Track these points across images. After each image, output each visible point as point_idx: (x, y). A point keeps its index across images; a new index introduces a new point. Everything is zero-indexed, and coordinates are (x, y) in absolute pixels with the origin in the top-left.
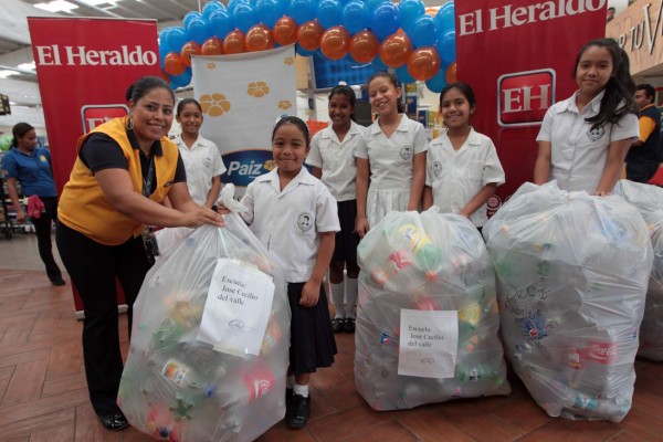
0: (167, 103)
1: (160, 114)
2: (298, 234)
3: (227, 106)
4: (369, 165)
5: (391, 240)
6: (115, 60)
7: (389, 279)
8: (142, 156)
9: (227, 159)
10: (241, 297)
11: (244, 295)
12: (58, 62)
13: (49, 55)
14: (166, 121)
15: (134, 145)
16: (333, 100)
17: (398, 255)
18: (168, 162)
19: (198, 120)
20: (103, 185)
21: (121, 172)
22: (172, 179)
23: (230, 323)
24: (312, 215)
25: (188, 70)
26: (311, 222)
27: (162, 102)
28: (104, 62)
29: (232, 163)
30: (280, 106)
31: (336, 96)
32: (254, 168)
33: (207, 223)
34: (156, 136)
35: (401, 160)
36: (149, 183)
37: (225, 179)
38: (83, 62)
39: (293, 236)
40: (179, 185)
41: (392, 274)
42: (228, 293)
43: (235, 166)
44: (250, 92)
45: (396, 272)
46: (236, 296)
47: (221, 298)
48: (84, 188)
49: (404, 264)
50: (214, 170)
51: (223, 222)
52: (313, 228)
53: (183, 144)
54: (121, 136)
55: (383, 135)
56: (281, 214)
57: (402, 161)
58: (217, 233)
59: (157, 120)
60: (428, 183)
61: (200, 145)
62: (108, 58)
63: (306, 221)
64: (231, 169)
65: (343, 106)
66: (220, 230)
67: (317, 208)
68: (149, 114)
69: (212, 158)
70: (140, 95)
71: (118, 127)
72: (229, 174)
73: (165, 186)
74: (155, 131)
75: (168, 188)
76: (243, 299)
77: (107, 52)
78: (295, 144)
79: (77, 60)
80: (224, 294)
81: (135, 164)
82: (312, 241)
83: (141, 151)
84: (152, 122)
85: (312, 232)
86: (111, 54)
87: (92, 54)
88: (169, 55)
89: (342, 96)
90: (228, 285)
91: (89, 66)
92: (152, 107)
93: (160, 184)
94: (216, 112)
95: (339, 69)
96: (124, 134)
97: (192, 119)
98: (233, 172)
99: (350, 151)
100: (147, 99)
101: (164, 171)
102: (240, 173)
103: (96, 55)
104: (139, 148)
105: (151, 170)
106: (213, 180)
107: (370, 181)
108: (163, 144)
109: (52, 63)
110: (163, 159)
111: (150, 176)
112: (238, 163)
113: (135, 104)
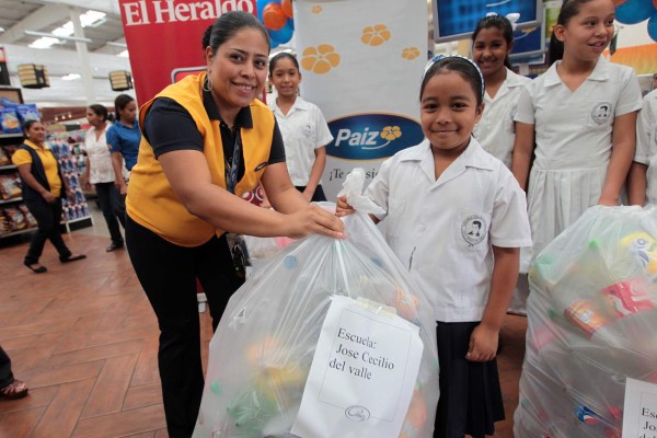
0: (259, 52)
1: (249, 69)
2: (460, 249)
3: (335, 60)
4: (535, 133)
5: (609, 260)
6: (207, 14)
7: (604, 324)
8: (224, 129)
9: (335, 126)
10: (367, 365)
11: (371, 361)
12: (146, 21)
13: (137, 13)
14: (257, 78)
15: (213, 114)
16: (480, 39)
17: (627, 288)
18: (261, 135)
19: (295, 78)
20: (170, 172)
21: (193, 154)
22: (267, 160)
23: (348, 411)
24: (486, 219)
25: (289, 22)
26: (483, 231)
27: (253, 50)
28: (194, 17)
29: (341, 131)
30: (404, 55)
31: (483, 31)
32: (368, 137)
33: (318, 232)
34: (243, 101)
35: (592, 124)
36: (234, 167)
37: (331, 150)
38: (172, 19)
39: (453, 252)
40: (276, 167)
41: (612, 319)
42: (346, 358)
43: (344, 135)
44: (365, 39)
45: (621, 315)
46: (358, 364)
47: (334, 365)
48: (151, 174)
49: (638, 304)
50: (317, 141)
51: (342, 230)
52: (486, 239)
53: (278, 111)
54: (193, 102)
55: (564, 88)
56: (436, 215)
57: (596, 125)
58: (333, 248)
59: (245, 77)
60: (639, 158)
61: (298, 110)
62: (199, 11)
63: (475, 230)
64: (340, 138)
65: (495, 45)
66: (337, 243)
67: (495, 208)
68: (234, 68)
69: (313, 124)
70: (221, 40)
71: (189, 89)
72: (337, 144)
73: (256, 170)
74: (242, 94)
75: (260, 173)
76: (371, 368)
77: (198, 4)
78: (457, 104)
79: (166, 16)
80: (340, 359)
81: (213, 141)
82: (481, 260)
83: (222, 123)
84: (239, 80)
85: (483, 247)
86: (202, 6)
87: (181, 8)
88: (268, 6)
89: (493, 29)
90: (347, 345)
91: (179, 22)
92: (238, 57)
93: (249, 167)
94: (322, 69)
95: (470, 10)
96: (198, 99)
97: (287, 78)
98: (342, 142)
99: (506, 113)
100: (231, 45)
101: (254, 147)
102: (351, 143)
103: (186, 9)
104: (220, 119)
105: (237, 148)
106: (316, 151)
107: (533, 157)
108: (253, 111)
109: (140, 23)
110: (253, 131)
111: (235, 156)
112: (348, 131)
113: (214, 54)
